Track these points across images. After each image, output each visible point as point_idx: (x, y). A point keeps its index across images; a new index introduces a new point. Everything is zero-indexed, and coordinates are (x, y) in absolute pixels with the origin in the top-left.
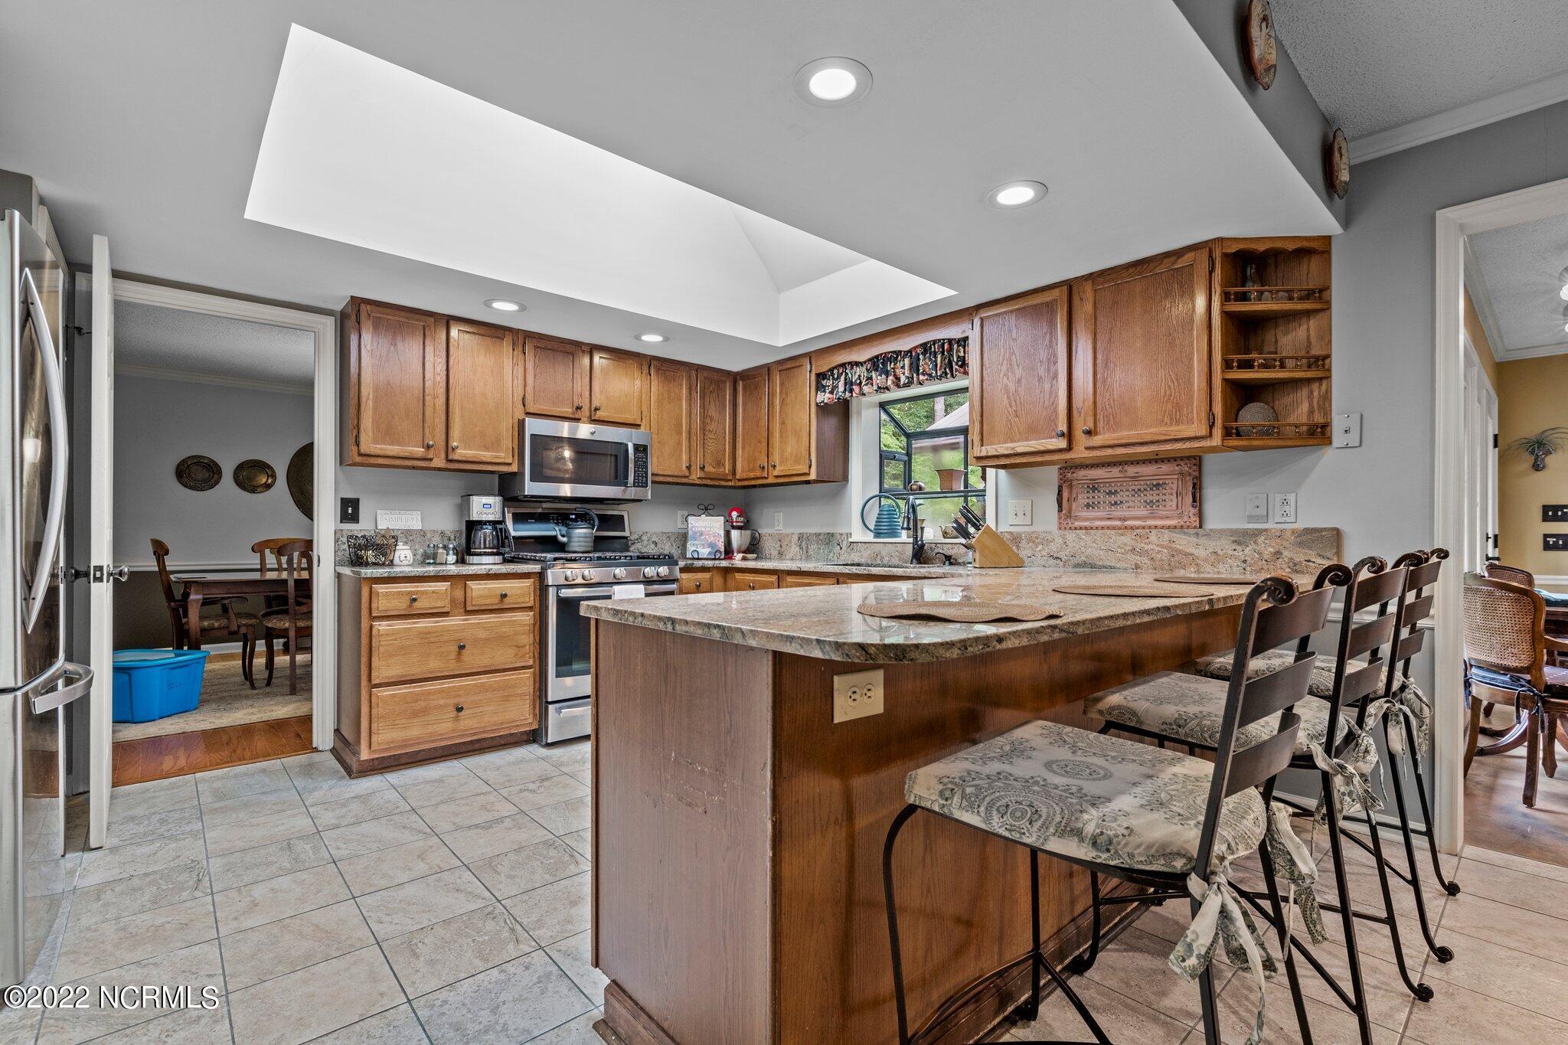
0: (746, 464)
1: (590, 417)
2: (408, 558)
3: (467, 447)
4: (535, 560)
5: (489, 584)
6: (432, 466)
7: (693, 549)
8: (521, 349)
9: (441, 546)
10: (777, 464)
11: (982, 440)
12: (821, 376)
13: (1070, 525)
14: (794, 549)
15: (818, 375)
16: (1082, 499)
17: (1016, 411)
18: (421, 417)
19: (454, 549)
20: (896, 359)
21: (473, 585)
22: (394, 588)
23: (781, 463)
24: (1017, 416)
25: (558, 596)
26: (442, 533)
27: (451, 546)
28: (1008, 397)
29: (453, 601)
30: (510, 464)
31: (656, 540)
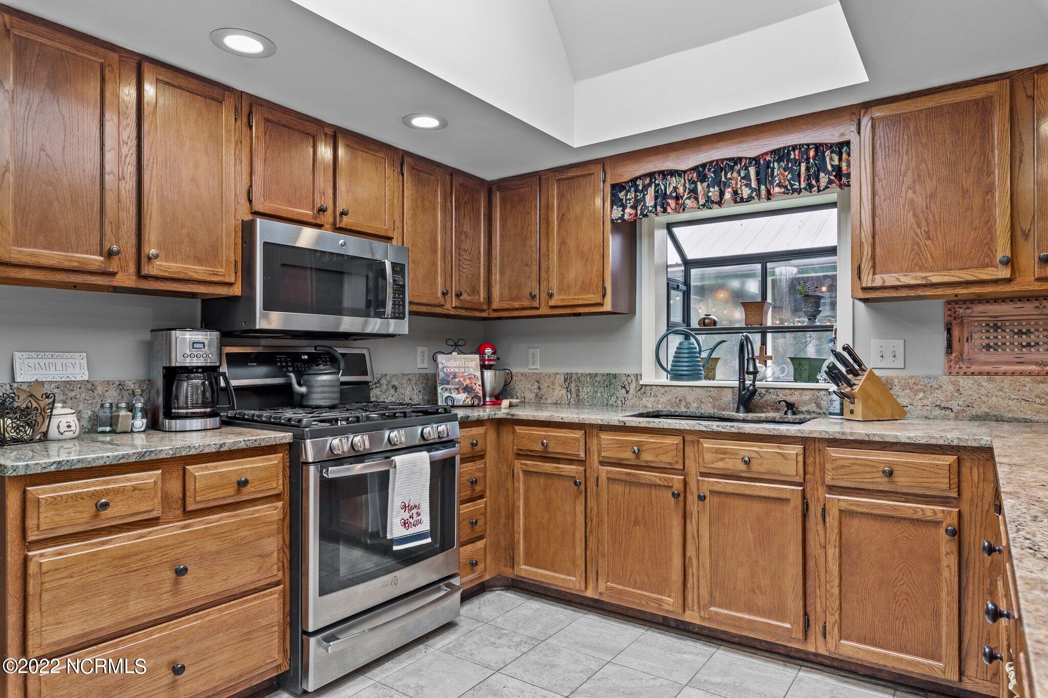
0: (506, 292)
1: (334, 224)
2: (73, 428)
3: (171, 256)
4: (286, 425)
5: (222, 467)
6: (115, 284)
7: (446, 394)
8: (245, 120)
9: (123, 405)
10: (555, 291)
11: (874, 267)
12: (617, 188)
13: (964, 369)
14: (559, 392)
15: (613, 186)
16: (979, 339)
17: (927, 233)
18: (97, 207)
19: (142, 410)
20: (732, 168)
21: (196, 470)
22: (66, 489)
23: (560, 291)
24: (929, 238)
25: (322, 477)
26: (121, 386)
27: (139, 405)
28: (915, 215)
29: (166, 499)
30: (230, 284)
31: (396, 383)
